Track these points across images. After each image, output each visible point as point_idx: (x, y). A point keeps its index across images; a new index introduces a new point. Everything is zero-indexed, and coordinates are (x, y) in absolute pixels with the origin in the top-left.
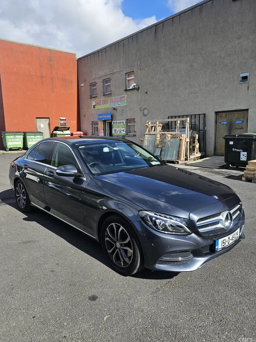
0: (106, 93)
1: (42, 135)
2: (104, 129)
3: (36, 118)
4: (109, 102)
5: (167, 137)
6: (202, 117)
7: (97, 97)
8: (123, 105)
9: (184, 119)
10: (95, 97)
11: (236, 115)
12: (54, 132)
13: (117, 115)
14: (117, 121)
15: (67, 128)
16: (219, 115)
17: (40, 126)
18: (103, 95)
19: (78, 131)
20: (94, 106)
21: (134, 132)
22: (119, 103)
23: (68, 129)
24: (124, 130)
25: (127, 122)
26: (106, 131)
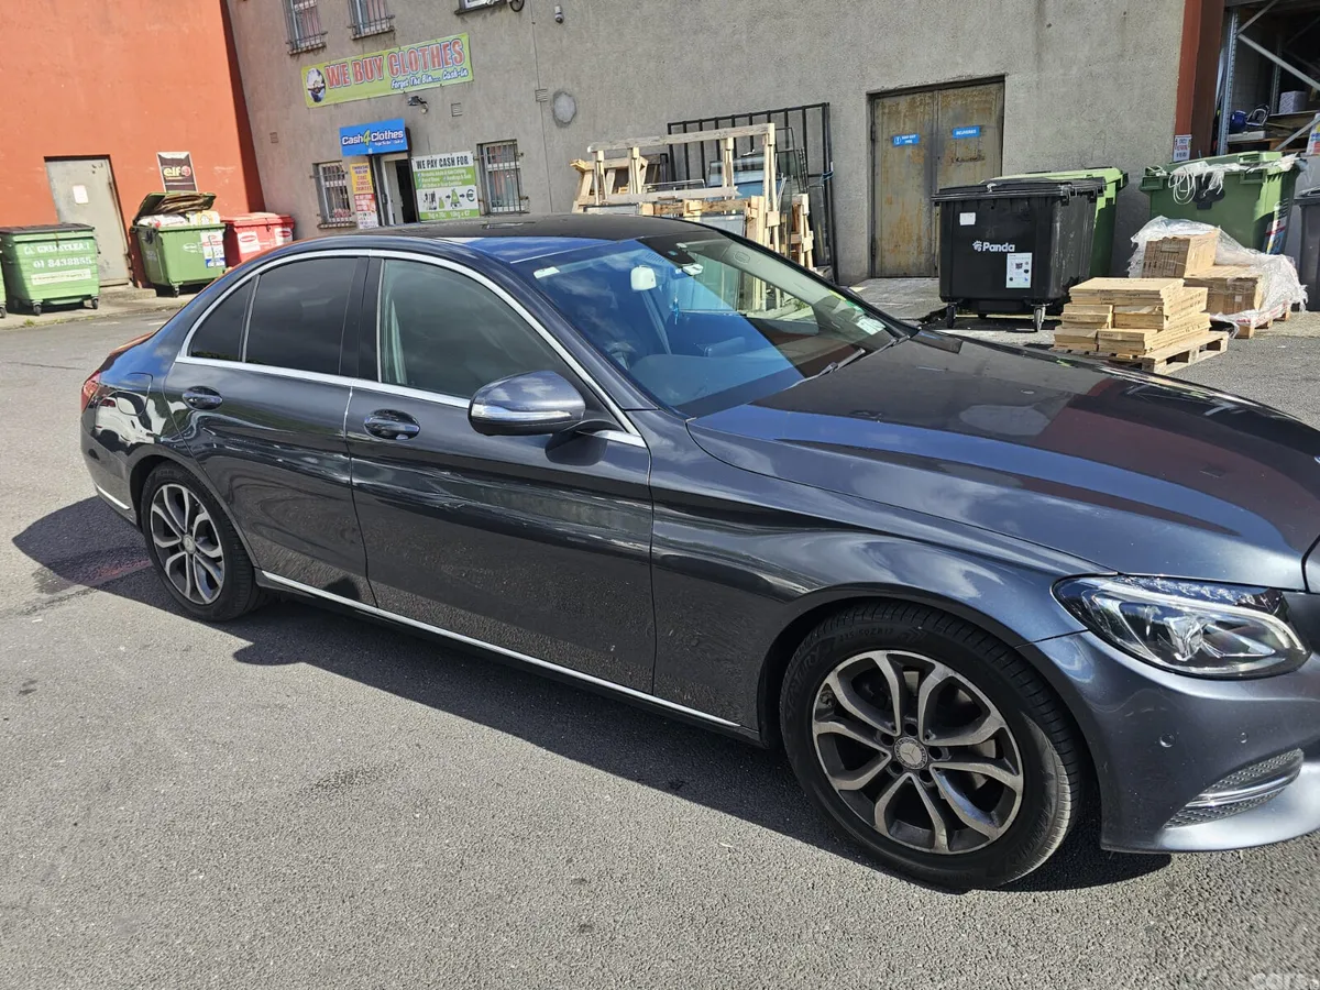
0: (367, 30)
1: (92, 238)
2: (375, 197)
3: (48, 159)
4: (386, 72)
5: (689, 212)
6: (814, 117)
7: (324, 47)
8: (454, 81)
9: (754, 130)
10: (312, 50)
11: (955, 100)
12: (145, 221)
13: (432, 125)
14: (434, 157)
15: (201, 201)
16: (884, 107)
17: (70, 197)
18: (355, 39)
19: (252, 210)
20: (313, 90)
21: (520, 199)
22: (438, 74)
23: (209, 203)
24: (471, 195)
25: (483, 159)
26: (385, 204)
